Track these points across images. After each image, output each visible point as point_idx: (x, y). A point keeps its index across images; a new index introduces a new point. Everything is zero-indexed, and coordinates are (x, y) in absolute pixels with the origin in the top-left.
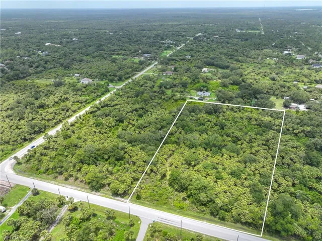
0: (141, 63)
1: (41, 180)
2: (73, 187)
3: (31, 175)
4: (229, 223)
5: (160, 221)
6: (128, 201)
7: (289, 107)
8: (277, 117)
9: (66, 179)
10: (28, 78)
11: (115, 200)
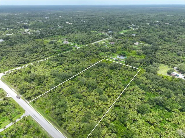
0: (103, 36)
1: (6, 84)
2: (14, 91)
3: (5, 81)
4: (62, 128)
5: (32, 116)
6: (28, 103)
7: (171, 74)
8: (149, 78)
9: (15, 86)
10: (44, 38)
11: (25, 101)
